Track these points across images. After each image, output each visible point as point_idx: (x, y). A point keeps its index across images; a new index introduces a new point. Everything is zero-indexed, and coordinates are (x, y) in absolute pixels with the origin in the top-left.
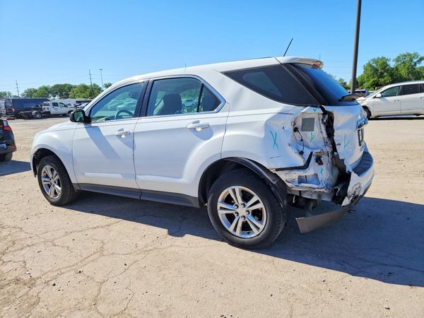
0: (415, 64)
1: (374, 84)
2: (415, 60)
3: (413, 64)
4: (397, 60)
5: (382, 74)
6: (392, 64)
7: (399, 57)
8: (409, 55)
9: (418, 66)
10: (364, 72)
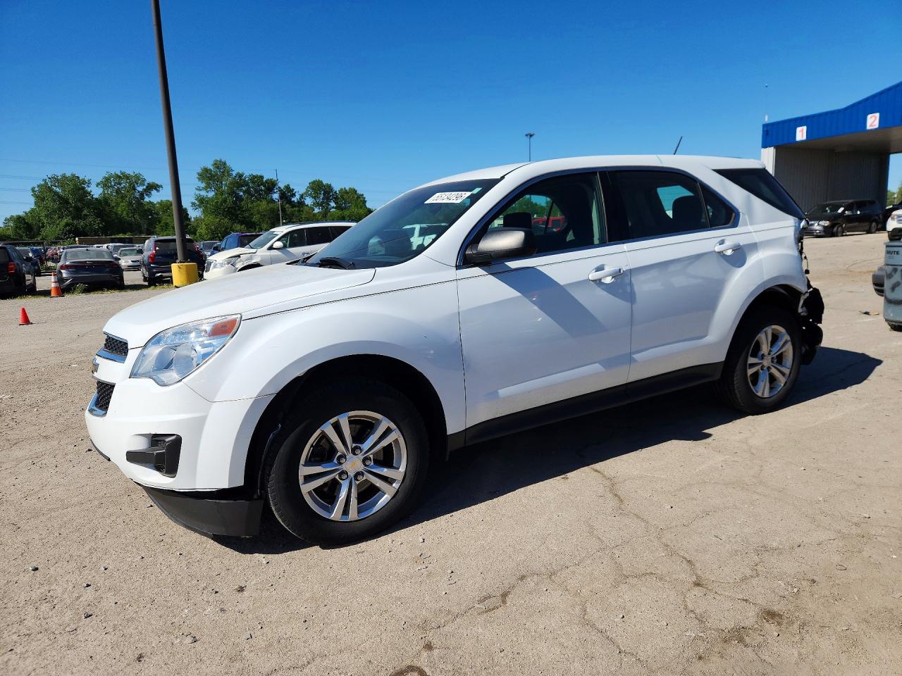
0: (142, 195)
1: (70, 232)
2: (140, 189)
3: (137, 195)
4: (105, 183)
5: (78, 210)
6: (96, 192)
7: (107, 179)
8: (127, 177)
9: (147, 199)
10: (36, 203)
